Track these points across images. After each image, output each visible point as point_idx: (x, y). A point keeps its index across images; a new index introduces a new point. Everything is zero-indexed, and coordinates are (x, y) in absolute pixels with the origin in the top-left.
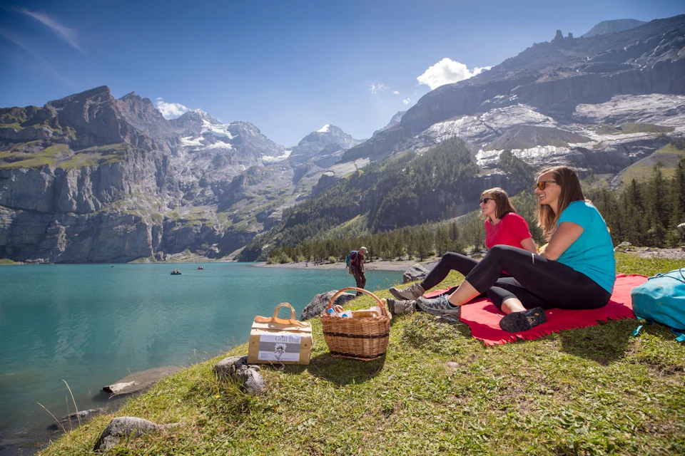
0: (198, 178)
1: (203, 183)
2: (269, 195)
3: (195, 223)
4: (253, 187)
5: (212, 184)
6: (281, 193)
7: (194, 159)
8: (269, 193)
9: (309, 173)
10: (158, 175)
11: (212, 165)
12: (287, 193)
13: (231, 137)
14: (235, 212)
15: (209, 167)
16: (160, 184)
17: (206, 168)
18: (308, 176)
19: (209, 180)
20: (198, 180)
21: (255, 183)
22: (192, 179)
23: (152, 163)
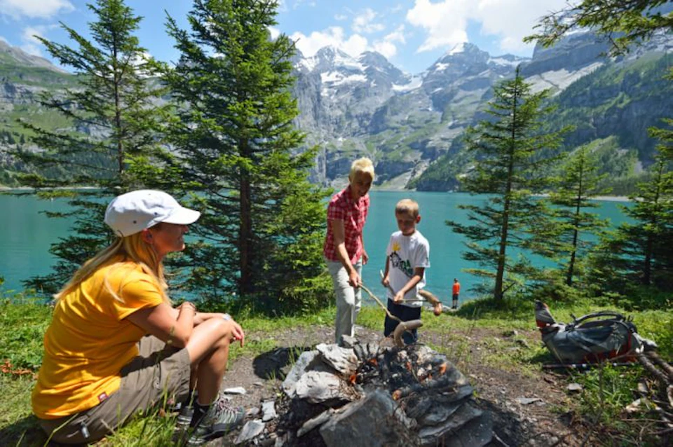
0: (343, 111)
1: (349, 116)
2: (413, 125)
3: (351, 153)
4: (395, 118)
5: (357, 117)
6: (427, 122)
7: (337, 94)
8: (413, 122)
9: (456, 98)
10: (315, 109)
11: (354, 99)
12: (434, 121)
13: (363, 69)
14: (382, 143)
15: (351, 100)
16: (316, 118)
17: (348, 102)
18: (455, 102)
19: (353, 114)
20: (343, 114)
21: (396, 114)
22: (339, 113)
23: (310, 99)
